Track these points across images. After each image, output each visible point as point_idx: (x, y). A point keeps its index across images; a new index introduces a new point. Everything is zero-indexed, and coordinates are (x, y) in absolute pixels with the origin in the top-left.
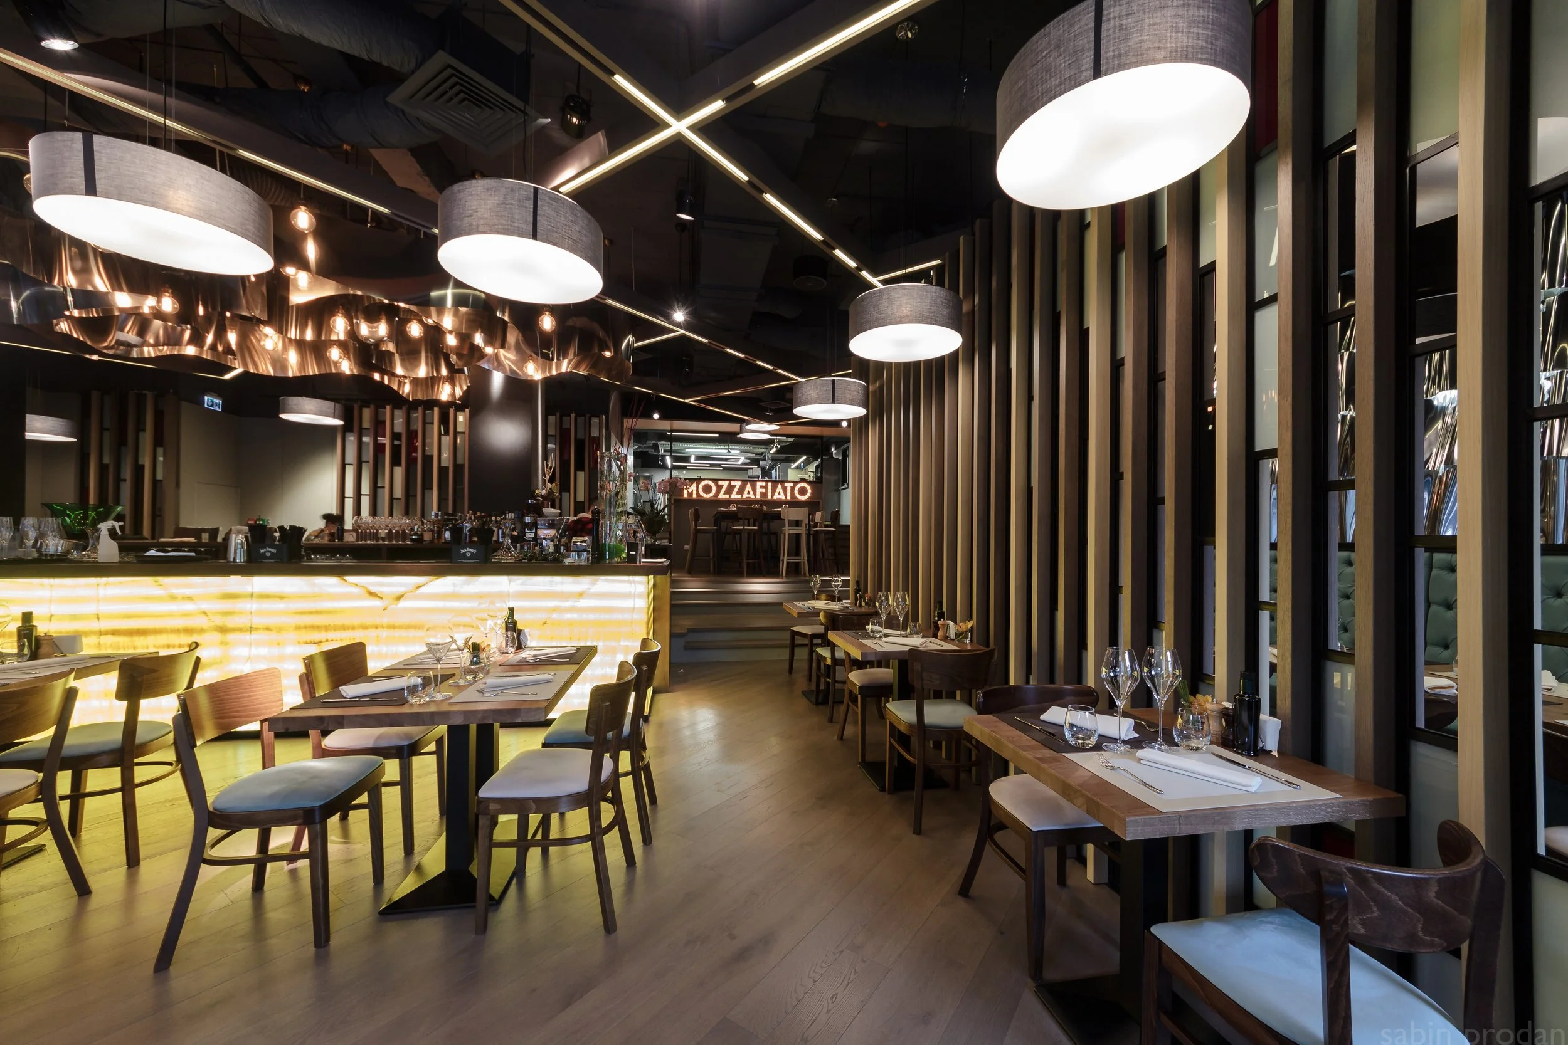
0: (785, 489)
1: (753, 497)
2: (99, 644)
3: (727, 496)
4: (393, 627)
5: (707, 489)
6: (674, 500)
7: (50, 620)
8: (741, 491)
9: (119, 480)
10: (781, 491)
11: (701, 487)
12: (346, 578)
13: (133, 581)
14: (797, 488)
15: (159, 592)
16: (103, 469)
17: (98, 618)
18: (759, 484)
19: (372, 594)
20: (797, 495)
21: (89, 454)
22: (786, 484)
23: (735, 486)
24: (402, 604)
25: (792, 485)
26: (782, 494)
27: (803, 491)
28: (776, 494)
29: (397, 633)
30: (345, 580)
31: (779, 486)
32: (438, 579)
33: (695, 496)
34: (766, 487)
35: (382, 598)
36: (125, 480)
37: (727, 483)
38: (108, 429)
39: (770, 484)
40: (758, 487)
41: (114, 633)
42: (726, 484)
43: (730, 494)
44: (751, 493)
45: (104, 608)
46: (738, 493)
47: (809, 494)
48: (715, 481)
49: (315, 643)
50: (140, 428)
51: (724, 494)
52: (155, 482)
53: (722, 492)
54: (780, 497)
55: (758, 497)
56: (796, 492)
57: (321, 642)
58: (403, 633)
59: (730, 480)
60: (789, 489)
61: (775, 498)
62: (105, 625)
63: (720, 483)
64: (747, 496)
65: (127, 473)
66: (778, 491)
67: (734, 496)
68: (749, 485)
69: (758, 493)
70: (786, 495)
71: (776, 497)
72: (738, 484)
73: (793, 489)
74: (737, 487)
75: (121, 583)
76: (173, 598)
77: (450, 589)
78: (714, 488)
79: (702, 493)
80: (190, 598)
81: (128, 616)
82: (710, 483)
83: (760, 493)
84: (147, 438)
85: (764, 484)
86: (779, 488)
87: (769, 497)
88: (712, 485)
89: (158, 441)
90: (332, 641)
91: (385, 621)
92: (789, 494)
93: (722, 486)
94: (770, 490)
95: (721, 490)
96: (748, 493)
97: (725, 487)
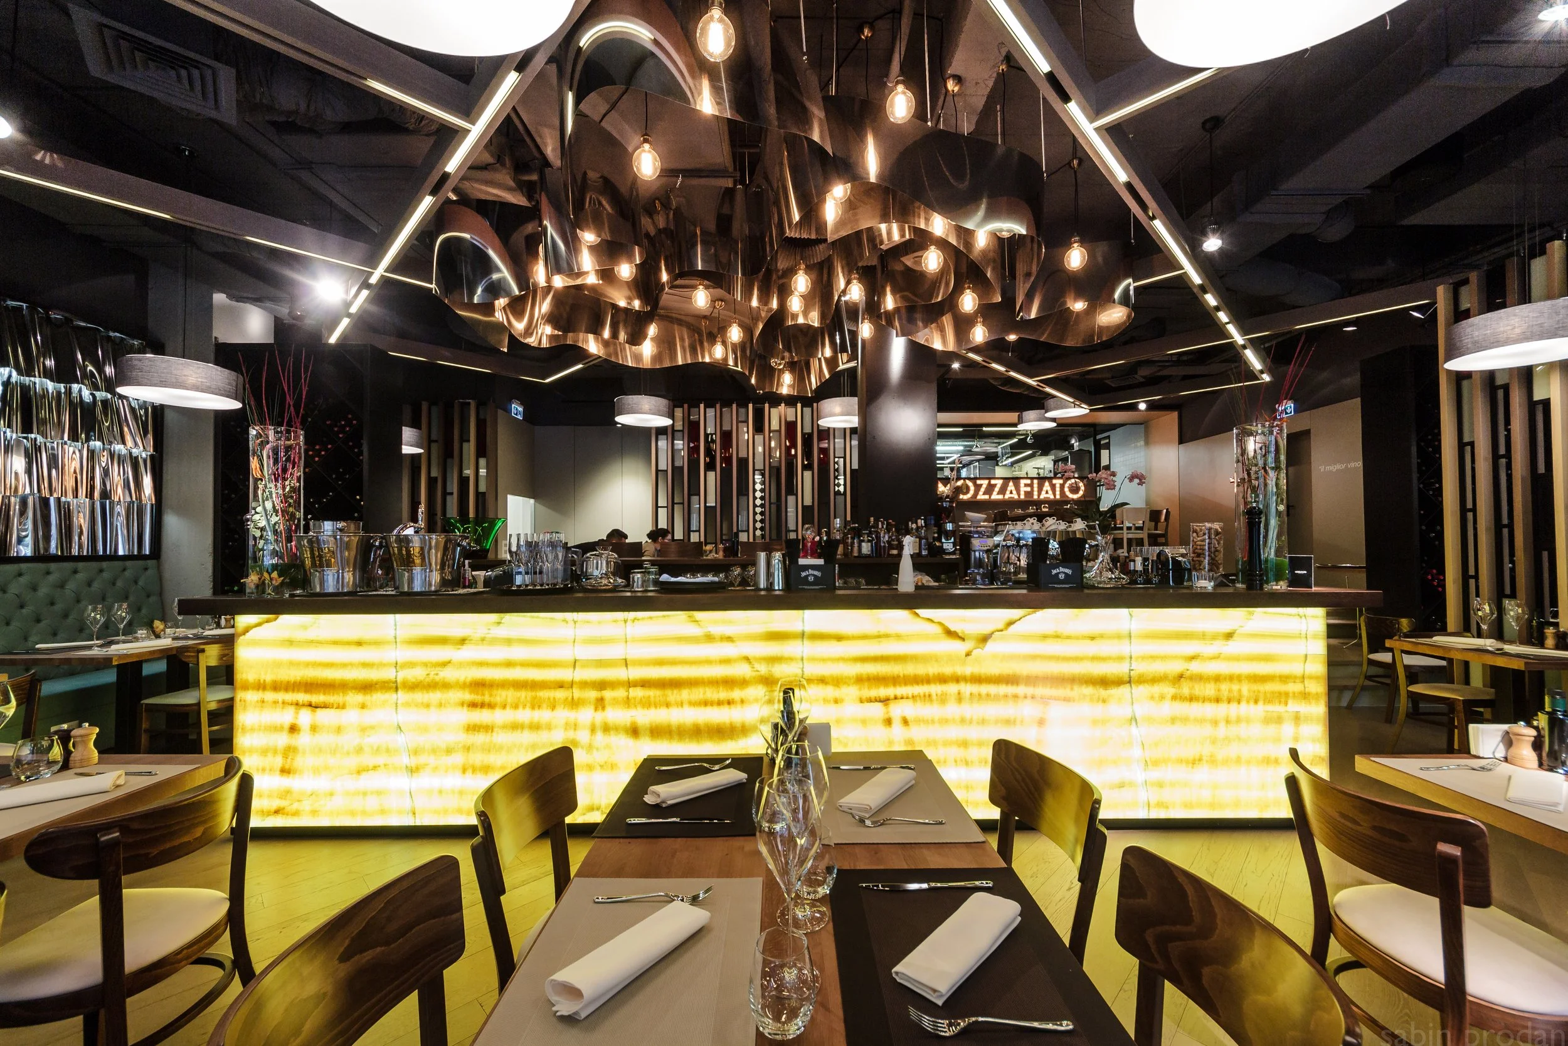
0: (1053, 487)
1: (1016, 497)
2: (628, 698)
3: (987, 497)
4: (977, 680)
5: (965, 489)
7: (574, 667)
8: (1003, 491)
9: (445, 494)
10: (1049, 488)
12: (917, 611)
13: (664, 616)
14: (1067, 485)
15: (693, 630)
16: (432, 482)
17: (626, 665)
18: (1023, 482)
19: (950, 633)
20: (1068, 493)
21: (420, 468)
22: (1054, 481)
23: (995, 485)
24: (990, 646)
25: (1061, 481)
26: (1050, 492)
27: (1074, 490)
28: (1043, 493)
29: (984, 689)
30: (917, 615)
31: (1047, 484)
32: (1035, 612)
34: (1031, 485)
35: (963, 639)
36: (452, 494)
38: (436, 441)
39: (1035, 481)
40: (1023, 485)
41: (645, 684)
42: (985, 483)
43: (990, 495)
44: (1014, 492)
45: (635, 652)
46: (999, 493)
47: (1081, 493)
48: (974, 480)
49: (880, 701)
50: (464, 439)
51: (984, 494)
52: (478, 494)
53: (981, 493)
54: (1047, 495)
55: (1022, 497)
56: (1066, 489)
57: (888, 700)
58: (992, 689)
60: (1058, 486)
62: (636, 673)
63: (979, 482)
64: (1010, 495)
65: (454, 487)
66: (1045, 489)
67: (995, 496)
68: (1011, 484)
69: (1022, 493)
70: (1055, 495)
71: (1043, 496)
73: (1062, 486)
75: (651, 618)
76: (709, 638)
77: (1049, 629)
78: (972, 488)
80: (729, 639)
81: (660, 662)
84: (470, 448)
85: (1029, 482)
87: (1035, 497)
88: (970, 484)
89: (481, 452)
90: (902, 698)
91: (968, 670)
92: (1058, 493)
93: (981, 485)
94: (1036, 489)
95: (979, 490)
96: (1011, 493)
97: (984, 486)
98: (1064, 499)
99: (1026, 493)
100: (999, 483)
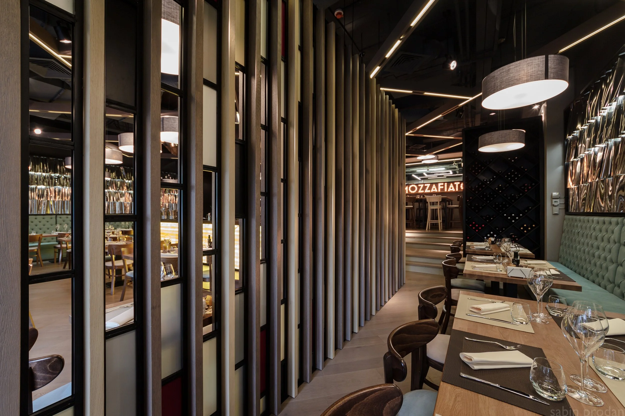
0: (455, 186)
1: (436, 191)
5: (413, 189)
8: (430, 188)
10: (453, 186)
11: (410, 188)
18: (439, 184)
22: (455, 183)
25: (459, 183)
26: (453, 188)
28: (450, 188)
34: (444, 186)
37: (423, 185)
39: (446, 184)
40: (440, 186)
44: (436, 189)
46: (428, 190)
51: (422, 190)
53: (420, 190)
54: (452, 190)
56: (461, 186)
59: (424, 184)
60: (457, 185)
61: (449, 190)
64: (434, 190)
68: (434, 185)
69: (439, 189)
70: (455, 189)
72: (428, 185)
73: (459, 185)
74: (428, 187)
78: (416, 188)
79: (410, 191)
82: (414, 186)
83: (441, 189)
85: (442, 184)
86: (451, 185)
87: (446, 190)
88: (416, 186)
93: (420, 187)
94: (446, 187)
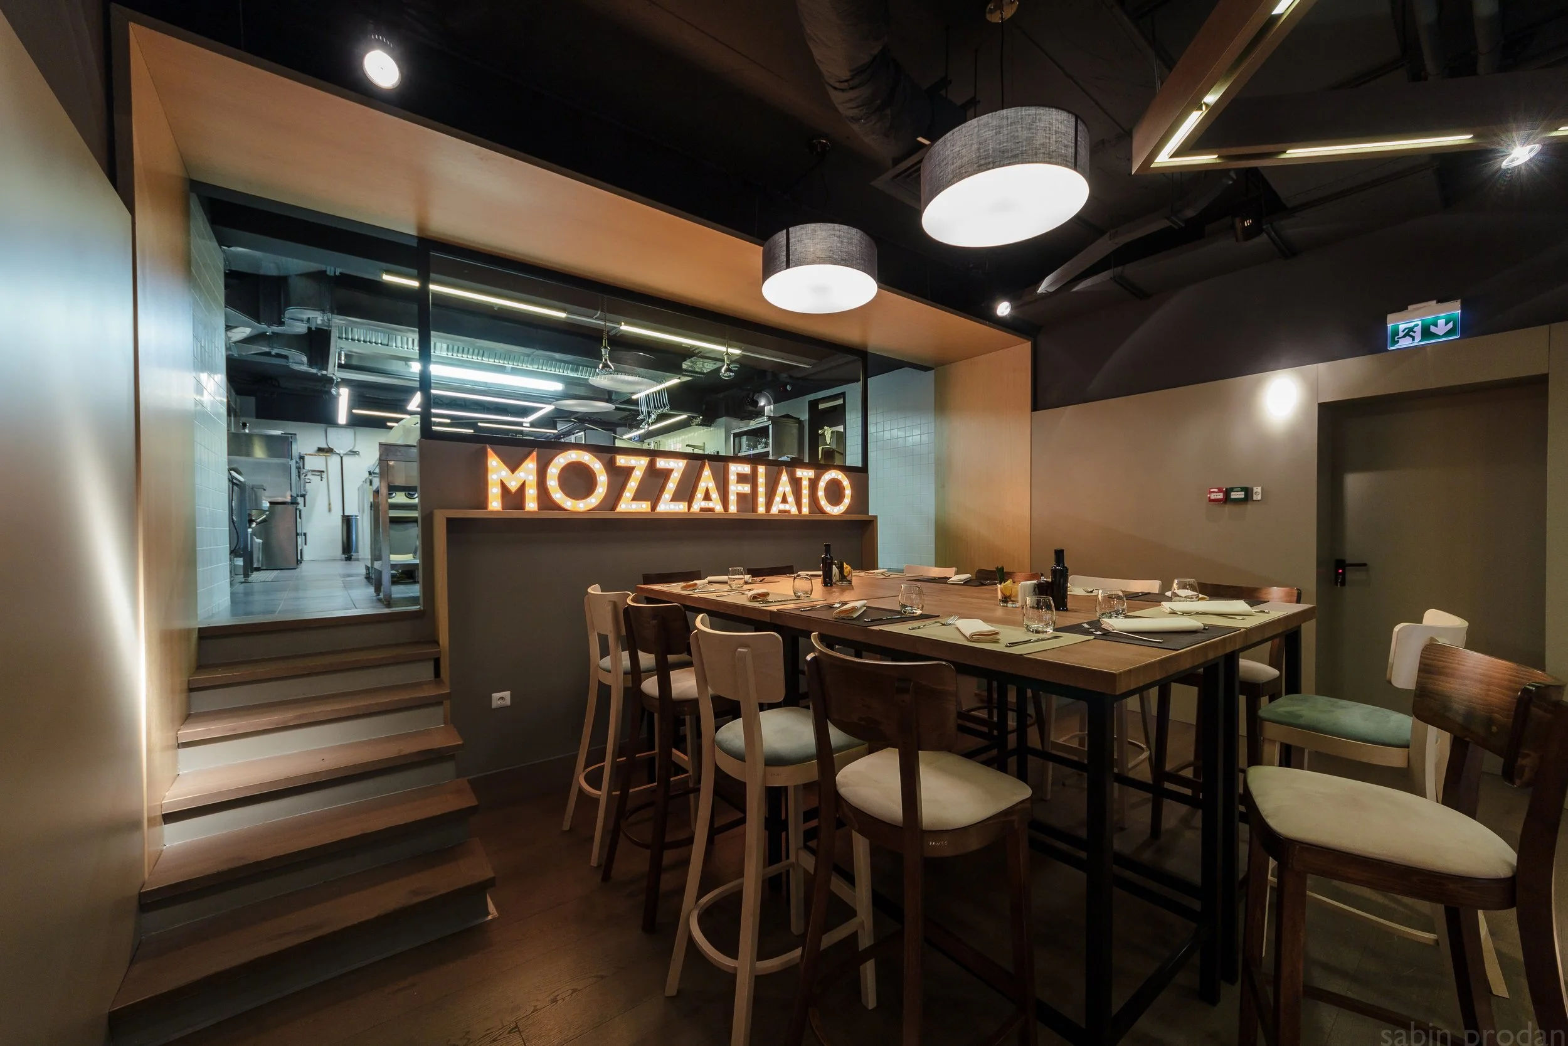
0: (796, 486)
1: (717, 507)
3: (644, 506)
6: (450, 521)
8: (685, 490)
10: (788, 489)
11: (554, 471)
14: (823, 483)
20: (824, 502)
22: (800, 473)
23: (667, 473)
26: (792, 499)
27: (836, 491)
28: (778, 499)
31: (784, 477)
33: (531, 505)
39: (761, 470)
40: (733, 478)
42: (640, 464)
43: (654, 499)
47: (848, 500)
48: (607, 453)
51: (635, 498)
53: (628, 494)
54: (786, 507)
55: (732, 508)
56: (821, 492)
60: (805, 483)
61: (774, 510)
63: (622, 461)
64: (705, 505)
66: (780, 490)
67: (668, 506)
68: (707, 472)
69: (733, 498)
71: (776, 508)
73: (814, 484)
74: (676, 477)
78: (602, 478)
79: (558, 496)
82: (586, 458)
87: (761, 509)
88: (596, 466)
92: (805, 500)
93: (628, 471)
94: (761, 490)
95: (623, 487)
96: (707, 497)
97: (637, 475)
98: (818, 517)
99: (741, 497)
100: (678, 466)
